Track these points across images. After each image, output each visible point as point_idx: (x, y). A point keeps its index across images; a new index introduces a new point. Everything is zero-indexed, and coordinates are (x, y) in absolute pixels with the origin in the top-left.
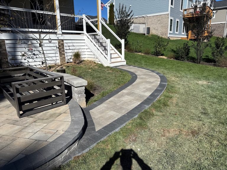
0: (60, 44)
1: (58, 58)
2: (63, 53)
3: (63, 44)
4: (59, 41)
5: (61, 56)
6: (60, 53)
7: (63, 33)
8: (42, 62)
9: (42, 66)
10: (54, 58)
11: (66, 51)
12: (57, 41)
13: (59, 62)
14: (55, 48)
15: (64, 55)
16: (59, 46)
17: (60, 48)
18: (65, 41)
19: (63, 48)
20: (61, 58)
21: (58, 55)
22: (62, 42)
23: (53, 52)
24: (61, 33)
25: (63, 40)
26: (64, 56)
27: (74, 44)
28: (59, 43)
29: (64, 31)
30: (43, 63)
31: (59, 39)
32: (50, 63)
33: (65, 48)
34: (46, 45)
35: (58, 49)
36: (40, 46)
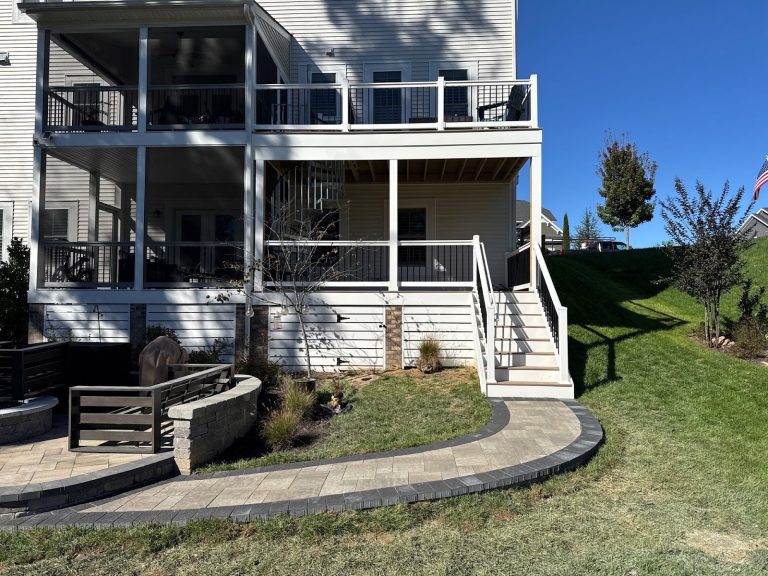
0: (389, 317)
1: (382, 353)
2: (395, 339)
3: (398, 318)
4: (388, 308)
5: (389, 348)
6: (389, 339)
7: (402, 289)
8: (338, 359)
9: (337, 368)
10: (371, 353)
11: (405, 336)
12: (382, 310)
13: (382, 364)
14: (375, 327)
15: (399, 345)
16: (388, 322)
17: (389, 326)
18: (405, 310)
19: (399, 326)
20: (390, 352)
21: (382, 344)
22: (396, 313)
23: (370, 336)
24: (397, 290)
25: (399, 308)
26: (397, 348)
27: (434, 319)
28: (388, 313)
29: (405, 284)
30: (339, 362)
31: (390, 304)
32: (357, 363)
33: (404, 327)
34: (353, 318)
35: (383, 329)
36: (339, 321)
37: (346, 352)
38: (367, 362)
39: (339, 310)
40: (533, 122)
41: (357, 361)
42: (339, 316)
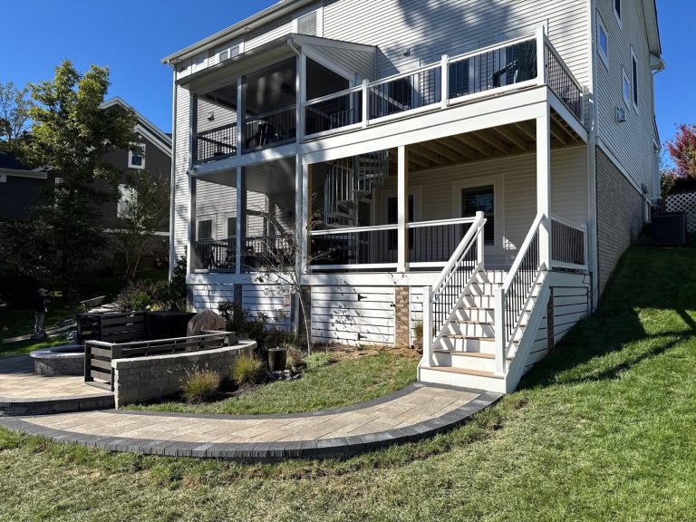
0: (398, 297)
1: (392, 331)
2: (403, 318)
3: (406, 298)
4: (397, 288)
5: (398, 328)
6: (398, 318)
7: (409, 270)
8: (359, 335)
9: (357, 342)
10: (384, 330)
11: (412, 315)
12: (392, 290)
13: (392, 341)
14: (387, 306)
15: (407, 325)
16: (398, 301)
17: (398, 306)
18: (412, 290)
19: (407, 305)
20: (399, 331)
21: (392, 323)
22: (404, 293)
23: (383, 314)
24: (404, 271)
25: (406, 288)
26: (405, 327)
28: (398, 293)
29: (413, 265)
30: (360, 337)
31: (398, 284)
32: (373, 339)
33: (411, 307)
34: (370, 297)
35: (393, 308)
36: (359, 300)
37: (365, 329)
38: (381, 339)
39: (358, 290)
40: (539, 80)
41: (373, 337)
42: (359, 296)
